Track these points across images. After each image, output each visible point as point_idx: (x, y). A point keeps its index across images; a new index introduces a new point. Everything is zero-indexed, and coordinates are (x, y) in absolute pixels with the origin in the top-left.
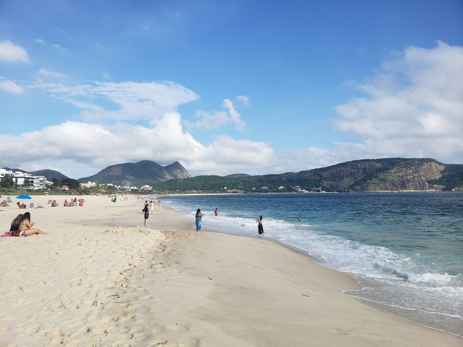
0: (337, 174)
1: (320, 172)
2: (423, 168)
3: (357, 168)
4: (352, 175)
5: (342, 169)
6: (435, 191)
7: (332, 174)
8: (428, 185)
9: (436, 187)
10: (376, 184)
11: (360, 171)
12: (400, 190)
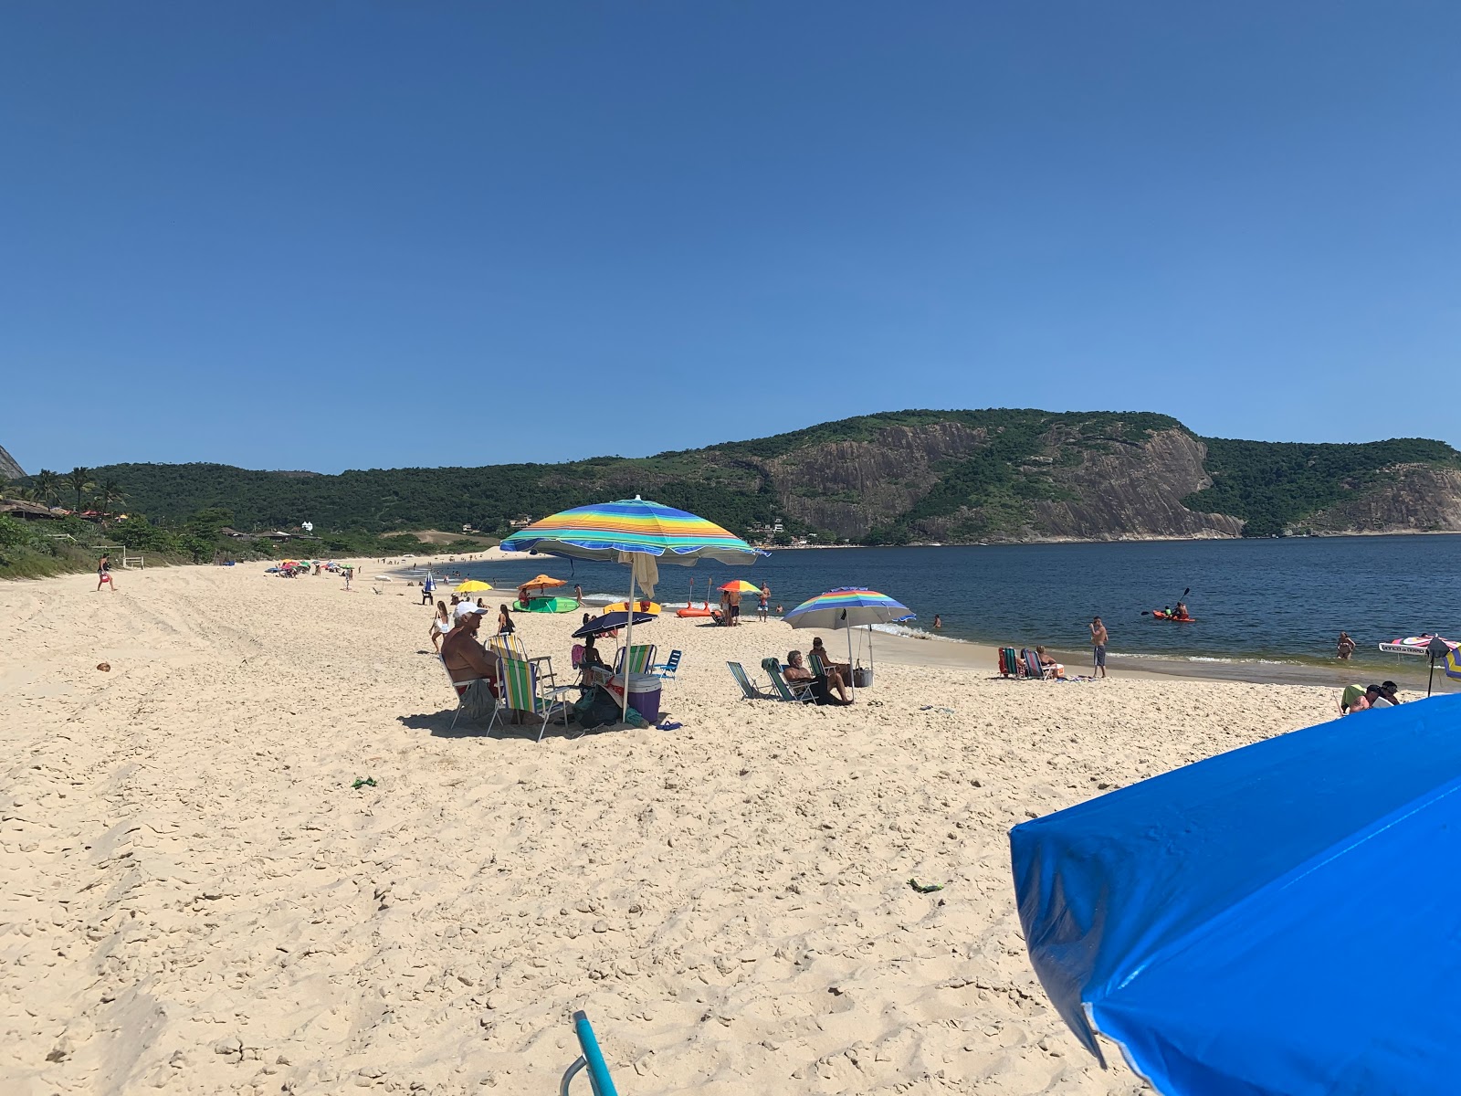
0: (829, 468)
1: (756, 460)
2: (1148, 446)
3: (904, 442)
4: (891, 471)
5: (846, 444)
6: (1220, 537)
7: (810, 466)
8: (1189, 514)
9: (1218, 520)
10: (1011, 507)
11: (918, 455)
12: (1107, 535)
